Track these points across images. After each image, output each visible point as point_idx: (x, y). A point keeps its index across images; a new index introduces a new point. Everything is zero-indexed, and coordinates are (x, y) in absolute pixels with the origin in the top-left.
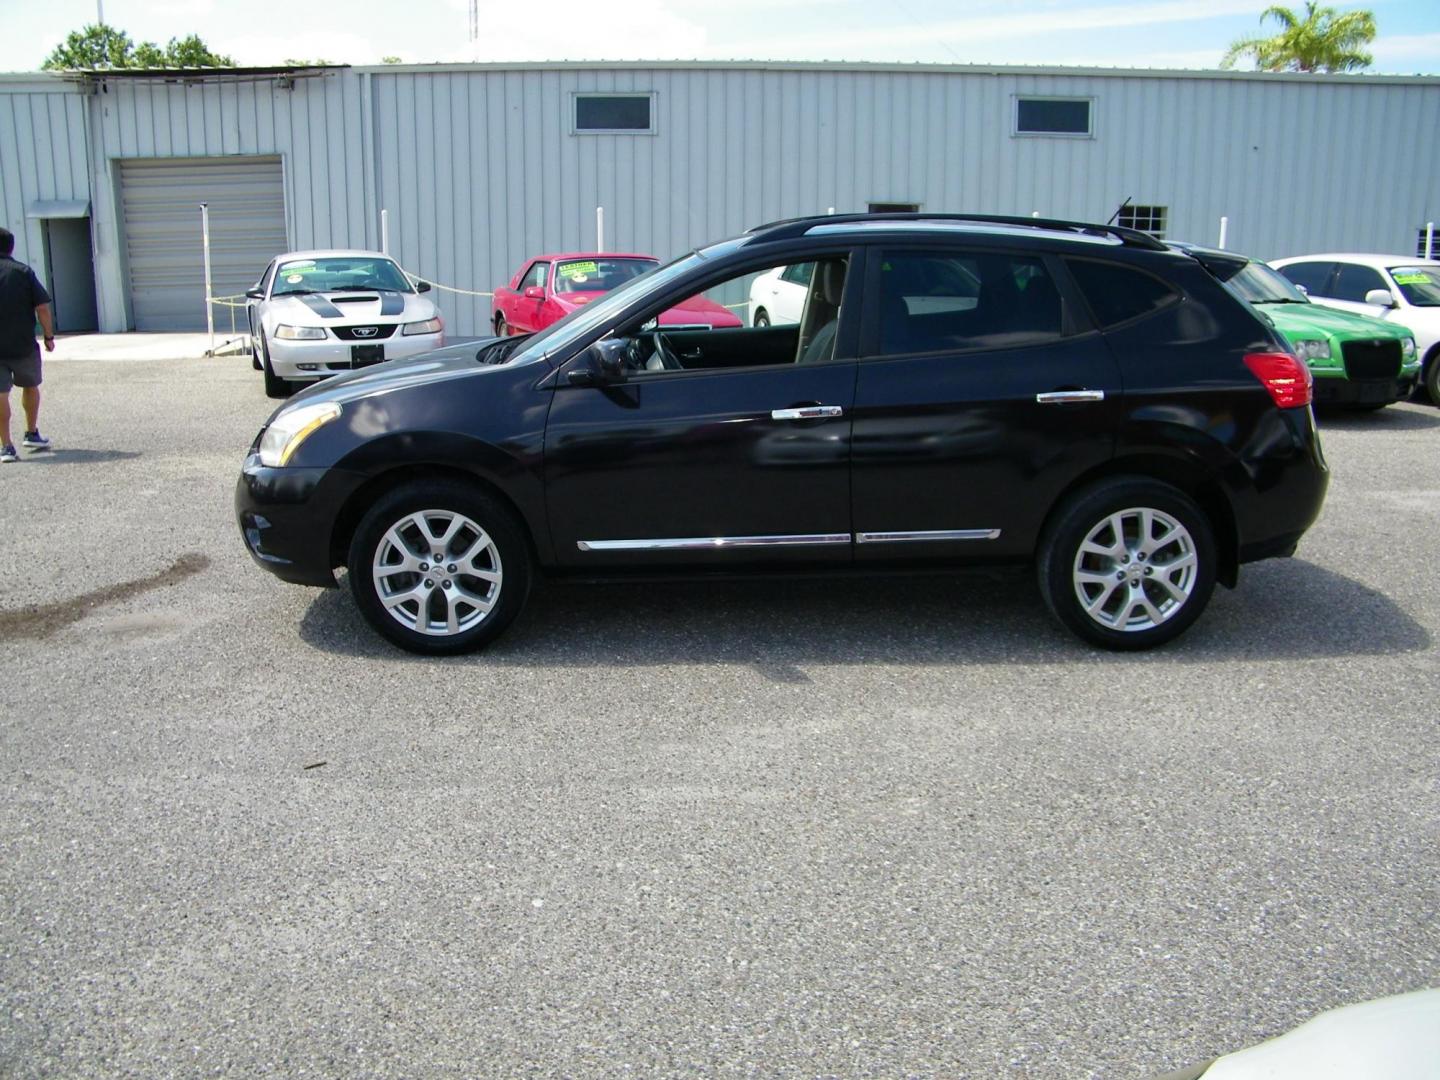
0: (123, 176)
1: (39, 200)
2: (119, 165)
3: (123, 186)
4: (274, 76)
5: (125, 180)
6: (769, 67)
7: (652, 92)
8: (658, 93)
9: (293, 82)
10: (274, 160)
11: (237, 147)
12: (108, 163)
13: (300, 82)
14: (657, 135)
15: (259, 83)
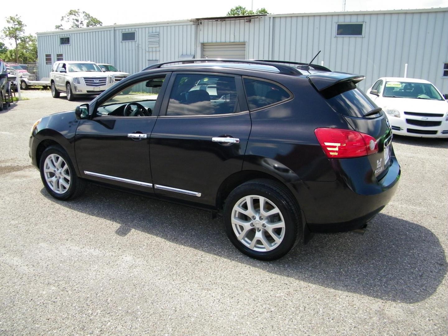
0: (204, 48)
1: (182, 55)
2: (203, 45)
3: (204, 51)
4: (244, 18)
5: (204, 49)
6: (408, 12)
7: (363, 22)
8: (366, 22)
9: (250, 20)
10: (243, 44)
11: (233, 39)
12: (200, 44)
13: (252, 20)
14: (364, 37)
15: (241, 21)
